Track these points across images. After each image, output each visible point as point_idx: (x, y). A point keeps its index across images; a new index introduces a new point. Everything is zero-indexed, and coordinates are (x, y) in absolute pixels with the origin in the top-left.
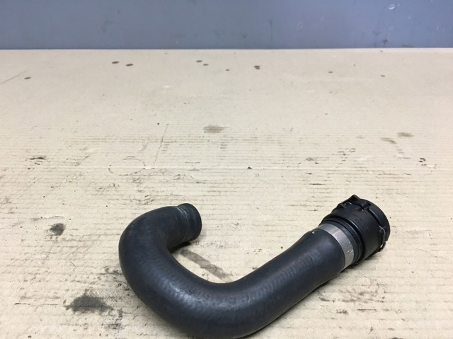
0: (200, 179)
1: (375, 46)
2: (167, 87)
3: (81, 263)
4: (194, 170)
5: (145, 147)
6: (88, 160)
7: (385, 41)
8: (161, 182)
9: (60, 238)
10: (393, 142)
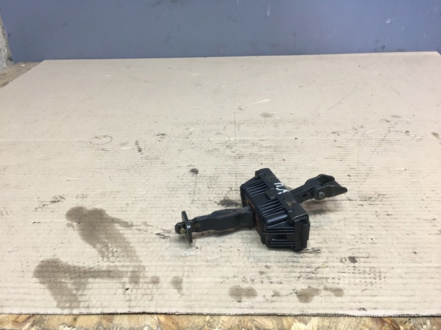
0: (267, 145)
1: (376, 51)
2: (224, 86)
3: (216, 186)
4: (262, 140)
5: (225, 127)
6: (192, 135)
7: (383, 47)
8: (243, 147)
9: (198, 175)
10: (388, 121)
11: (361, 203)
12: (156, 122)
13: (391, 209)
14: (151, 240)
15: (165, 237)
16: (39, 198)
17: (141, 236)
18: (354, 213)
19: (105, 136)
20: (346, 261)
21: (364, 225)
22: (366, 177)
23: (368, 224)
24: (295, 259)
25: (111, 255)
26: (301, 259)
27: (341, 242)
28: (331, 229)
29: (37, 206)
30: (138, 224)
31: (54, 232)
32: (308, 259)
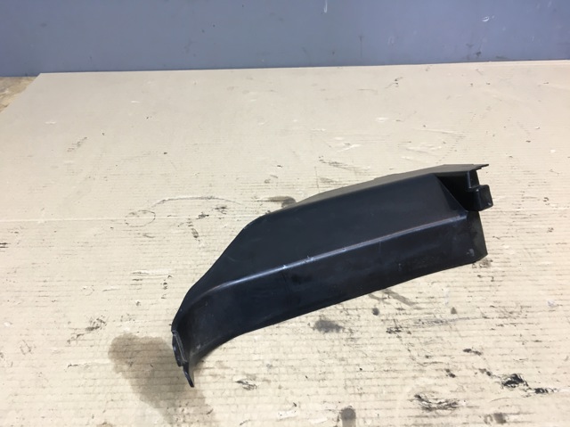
11: (500, 321)
12: (211, 186)
13: (539, 331)
14: (233, 392)
15: (250, 387)
16: (69, 323)
17: (219, 386)
18: (494, 339)
19: (145, 212)
20: (492, 420)
21: (509, 359)
22: (501, 279)
23: (513, 357)
24: (426, 421)
25: (182, 420)
26: (434, 421)
27: (482, 390)
28: (467, 368)
29: (69, 338)
30: (211, 365)
31: (98, 382)
32: (442, 420)
